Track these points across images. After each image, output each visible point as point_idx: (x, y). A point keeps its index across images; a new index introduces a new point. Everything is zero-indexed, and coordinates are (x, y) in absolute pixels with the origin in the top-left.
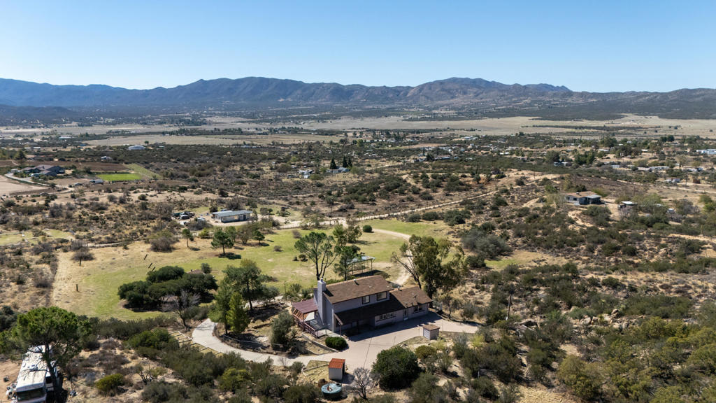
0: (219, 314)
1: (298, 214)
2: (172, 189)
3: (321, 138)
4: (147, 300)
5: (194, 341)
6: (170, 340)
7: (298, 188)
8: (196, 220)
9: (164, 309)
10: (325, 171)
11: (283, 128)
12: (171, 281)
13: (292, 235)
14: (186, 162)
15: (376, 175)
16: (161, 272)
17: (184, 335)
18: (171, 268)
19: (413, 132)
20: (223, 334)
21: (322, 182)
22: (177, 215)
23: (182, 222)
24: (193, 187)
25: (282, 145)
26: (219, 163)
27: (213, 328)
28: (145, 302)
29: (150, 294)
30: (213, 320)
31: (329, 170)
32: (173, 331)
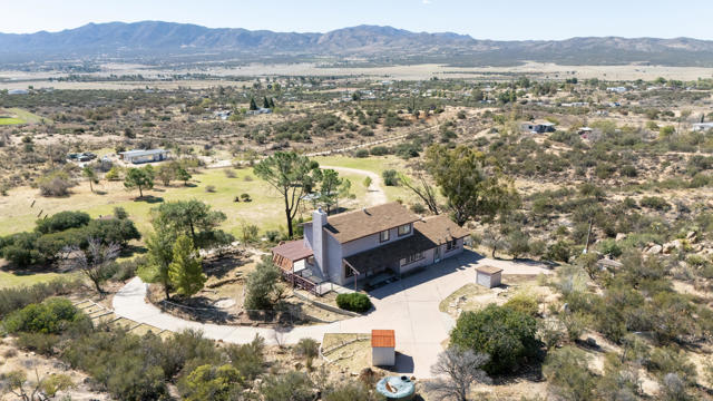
0: (154, 271)
1: (224, 153)
2: (65, 132)
3: (232, 84)
4: (36, 257)
5: (118, 313)
6: (77, 317)
7: (218, 128)
8: (100, 161)
9: (61, 267)
10: (245, 112)
11: (189, 75)
12: (71, 230)
13: (224, 175)
14: (80, 106)
15: (303, 115)
16: (57, 219)
17: (99, 304)
18: (71, 213)
19: (328, 78)
20: (162, 299)
21: (244, 122)
22: (73, 157)
23: (81, 165)
24: (92, 129)
25: (190, 89)
26: (120, 107)
27: (145, 291)
28: (33, 261)
29: (40, 249)
30: (146, 280)
31: (249, 112)
32: (79, 299)
